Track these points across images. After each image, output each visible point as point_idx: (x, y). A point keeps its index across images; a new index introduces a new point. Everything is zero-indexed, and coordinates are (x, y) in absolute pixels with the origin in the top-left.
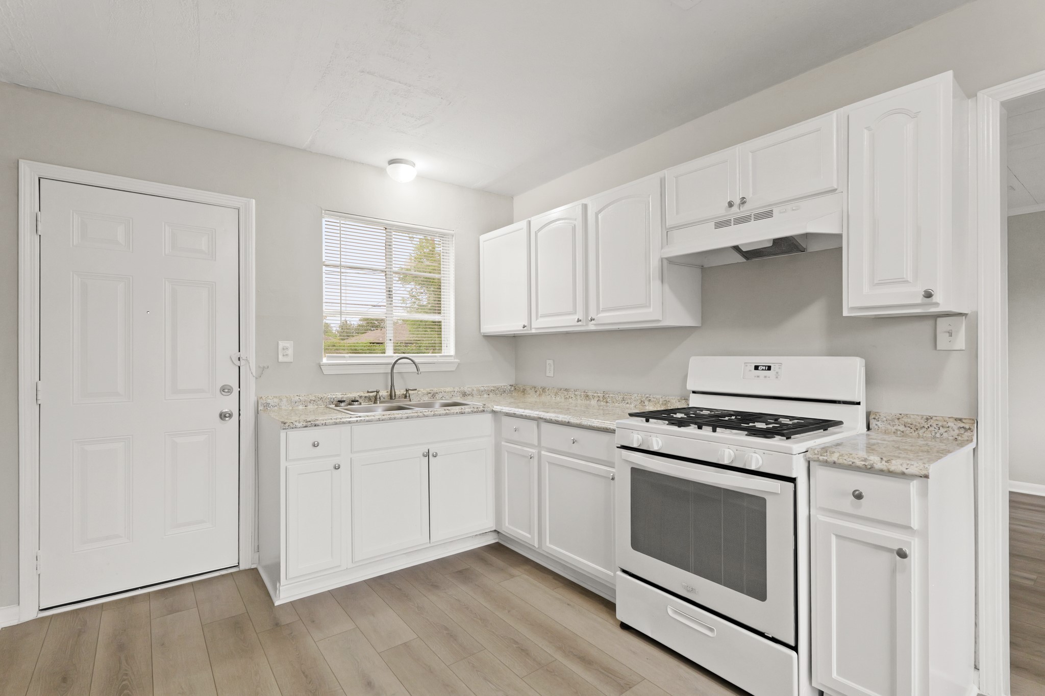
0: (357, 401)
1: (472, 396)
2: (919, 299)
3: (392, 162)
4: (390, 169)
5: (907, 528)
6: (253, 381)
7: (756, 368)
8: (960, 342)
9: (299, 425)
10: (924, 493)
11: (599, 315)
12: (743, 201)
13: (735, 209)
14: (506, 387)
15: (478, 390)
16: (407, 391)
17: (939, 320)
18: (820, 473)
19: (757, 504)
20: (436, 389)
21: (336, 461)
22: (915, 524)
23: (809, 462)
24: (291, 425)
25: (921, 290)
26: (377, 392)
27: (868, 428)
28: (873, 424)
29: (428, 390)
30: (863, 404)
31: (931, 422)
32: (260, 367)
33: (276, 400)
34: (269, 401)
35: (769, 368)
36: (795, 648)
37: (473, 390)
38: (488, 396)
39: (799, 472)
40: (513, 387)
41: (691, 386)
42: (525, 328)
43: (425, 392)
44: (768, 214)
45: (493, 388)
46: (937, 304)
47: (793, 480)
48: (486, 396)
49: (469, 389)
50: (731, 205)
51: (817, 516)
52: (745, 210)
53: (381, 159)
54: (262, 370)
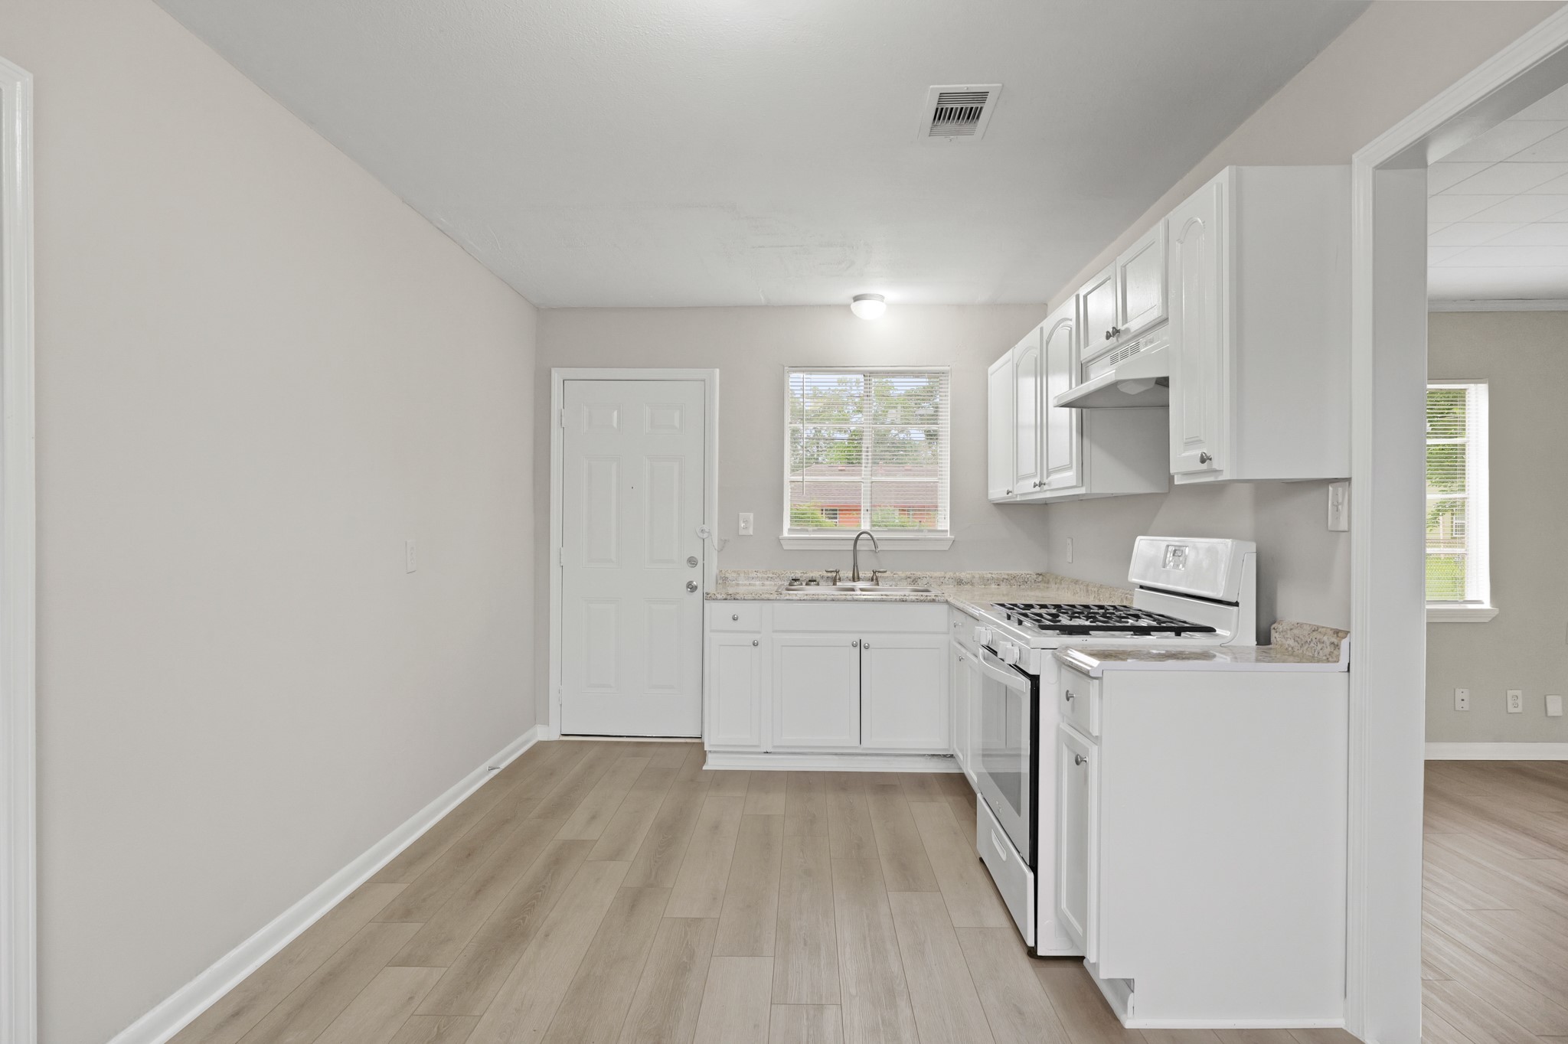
0: (815, 581)
1: (972, 584)
3: (856, 299)
4: (854, 306)
6: (715, 553)
9: (719, 597)
11: (1049, 479)
14: (1028, 576)
15: (982, 578)
16: (874, 572)
17: (1331, 488)
20: (919, 573)
21: (757, 637)
24: (713, 597)
26: (837, 572)
29: (908, 574)
32: (721, 540)
33: (735, 575)
34: (727, 575)
37: (974, 577)
38: (996, 587)
40: (1041, 577)
42: (1010, 494)
43: (903, 575)
44: (1138, 347)
45: (1006, 577)
48: (993, 586)
49: (968, 576)
52: (1123, 342)
53: (845, 294)
54: (724, 543)
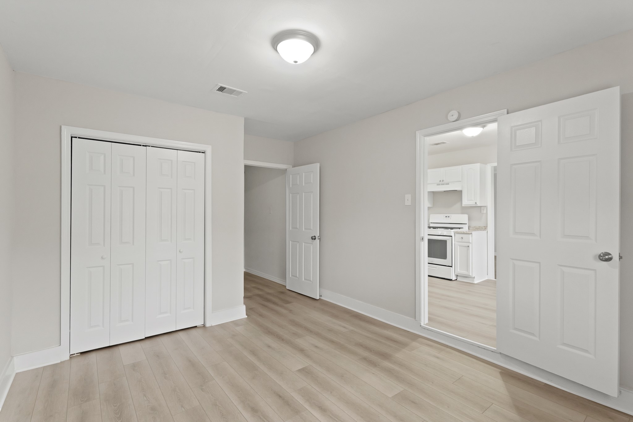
2: (475, 204)
5: (469, 242)
7: (446, 217)
8: (485, 212)
10: (472, 236)
12: (443, 181)
13: (441, 182)
17: (482, 207)
18: (457, 235)
19: (445, 242)
22: (471, 242)
23: (455, 233)
25: (475, 202)
27: (469, 229)
28: (470, 228)
30: (468, 224)
31: (480, 227)
35: (449, 217)
36: (452, 267)
39: (453, 235)
41: (430, 221)
44: (448, 184)
46: (477, 205)
47: (452, 236)
50: (440, 181)
51: (456, 243)
52: (443, 182)
